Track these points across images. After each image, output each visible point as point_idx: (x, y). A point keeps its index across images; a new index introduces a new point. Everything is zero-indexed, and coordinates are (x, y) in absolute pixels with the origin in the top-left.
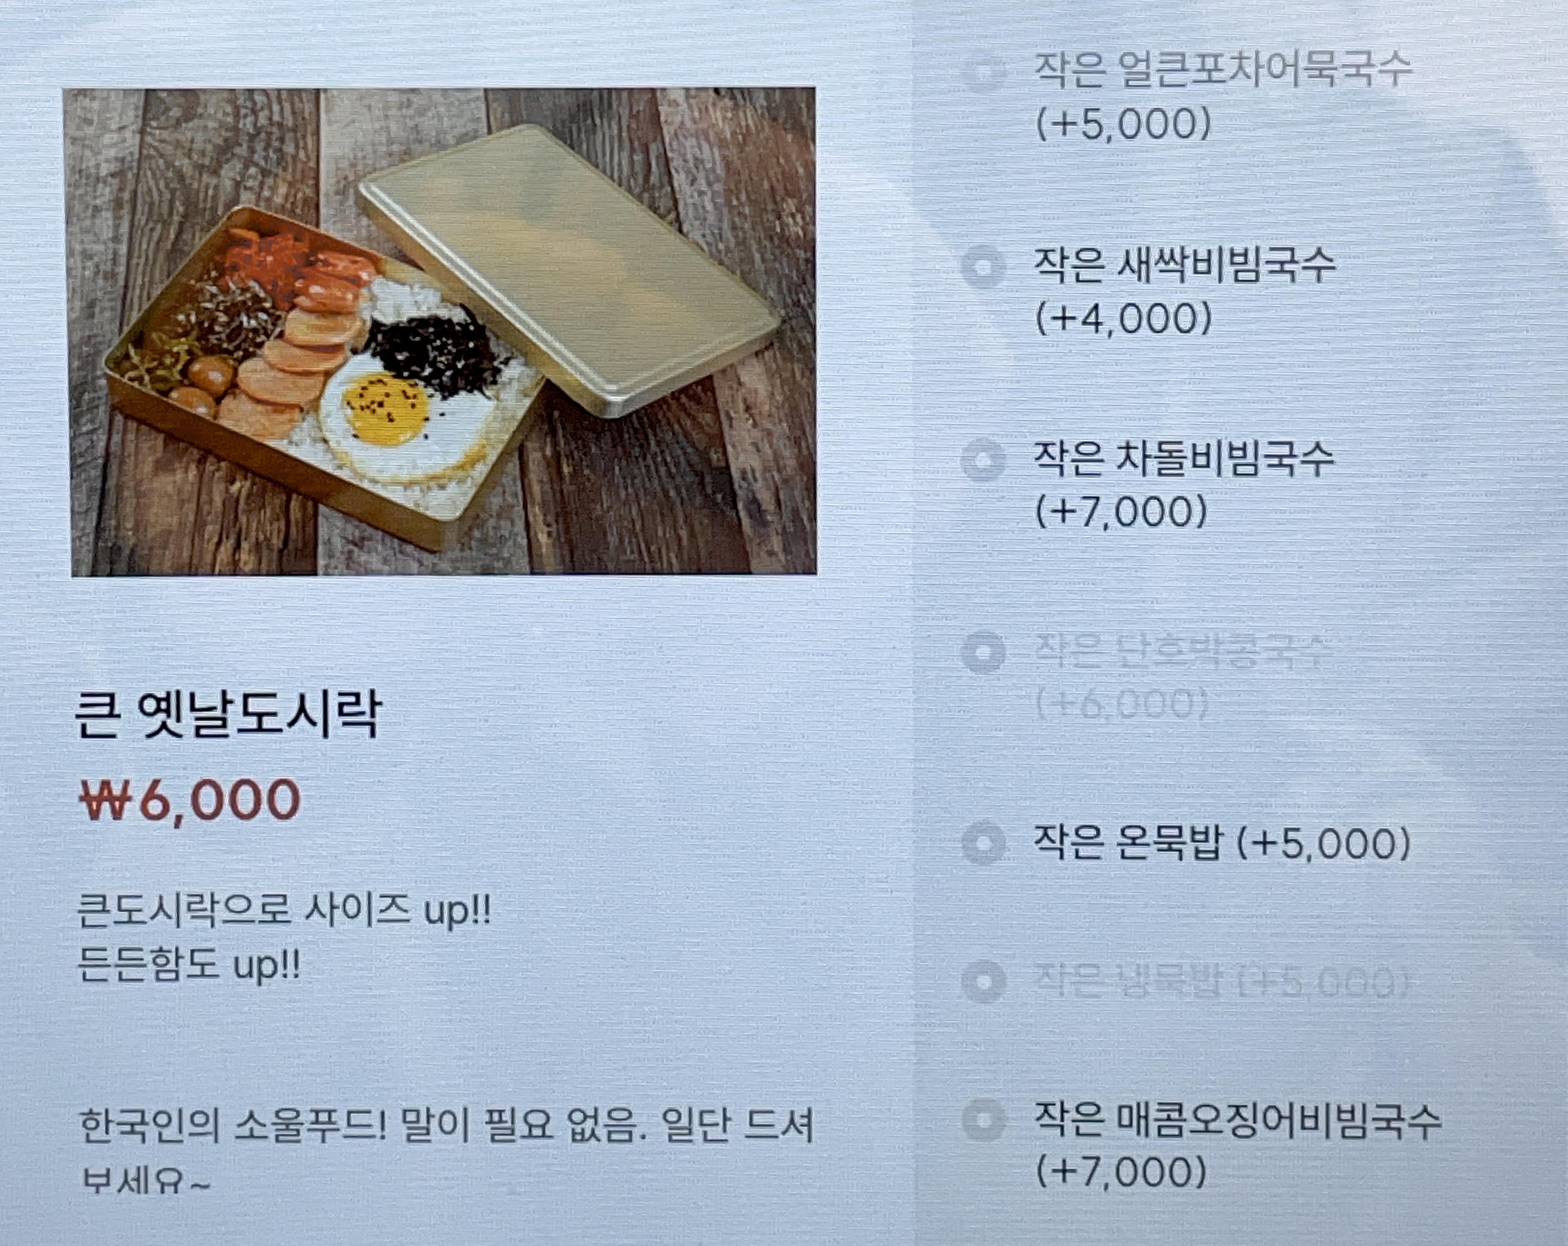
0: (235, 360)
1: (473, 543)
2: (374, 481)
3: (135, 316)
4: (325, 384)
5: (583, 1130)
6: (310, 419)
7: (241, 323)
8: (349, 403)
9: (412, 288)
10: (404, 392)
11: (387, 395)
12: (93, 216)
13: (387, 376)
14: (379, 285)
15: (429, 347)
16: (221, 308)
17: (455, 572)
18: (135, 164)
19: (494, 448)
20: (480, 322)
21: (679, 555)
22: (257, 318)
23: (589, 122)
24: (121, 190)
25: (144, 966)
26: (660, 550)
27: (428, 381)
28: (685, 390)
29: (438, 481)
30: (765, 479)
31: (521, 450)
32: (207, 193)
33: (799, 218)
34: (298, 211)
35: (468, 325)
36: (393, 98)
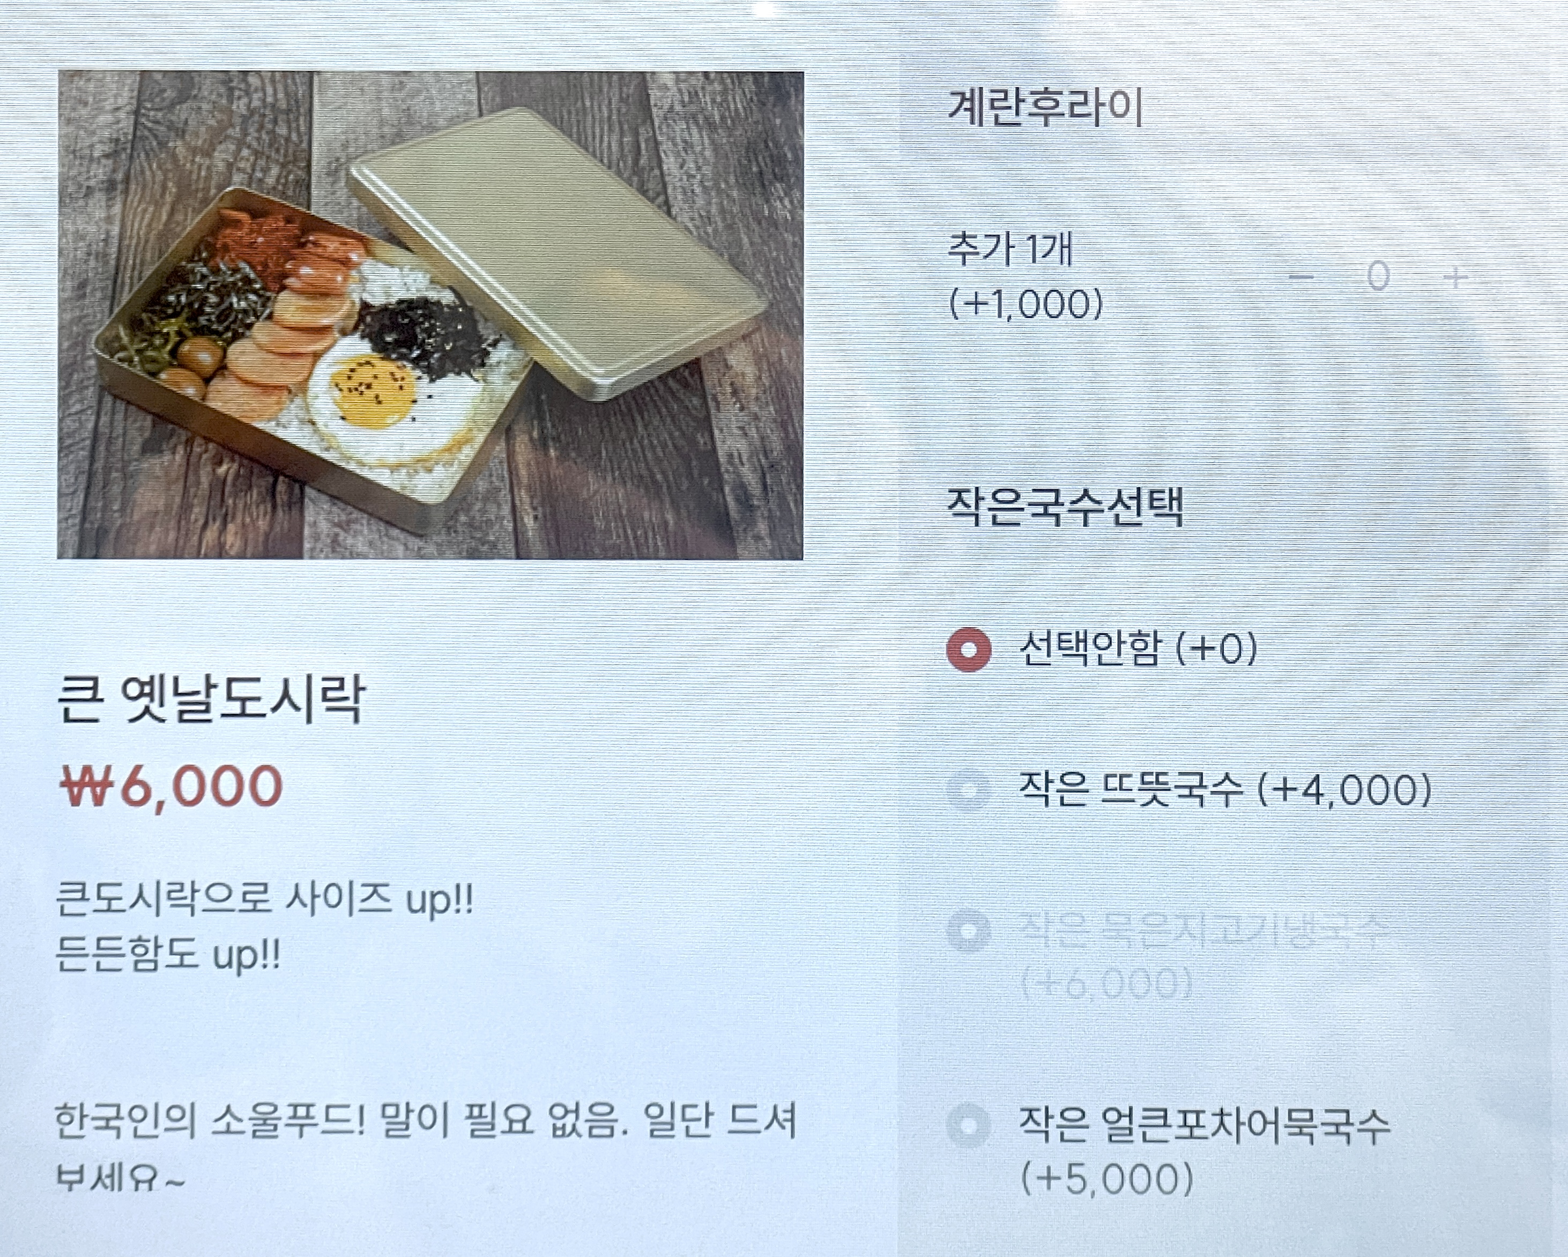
0: (224, 340)
1: (460, 529)
2: (362, 464)
3: (125, 297)
4: (313, 365)
5: (564, 1125)
6: (298, 401)
7: (231, 304)
8: (337, 385)
9: (401, 269)
10: (392, 374)
11: (375, 377)
12: (86, 195)
13: (375, 358)
14: (368, 267)
15: (418, 330)
16: (211, 289)
17: (441, 556)
18: (129, 145)
19: (480, 430)
20: (469, 304)
21: (666, 539)
22: (246, 299)
23: (579, 104)
24: (114, 171)
25: (123, 955)
26: (646, 533)
27: (416, 362)
28: (673, 373)
29: (424, 464)
30: (752, 464)
31: (509, 430)
32: (199, 174)
33: (786, 202)
34: (290, 193)
35: (456, 307)
36: (385, 81)
